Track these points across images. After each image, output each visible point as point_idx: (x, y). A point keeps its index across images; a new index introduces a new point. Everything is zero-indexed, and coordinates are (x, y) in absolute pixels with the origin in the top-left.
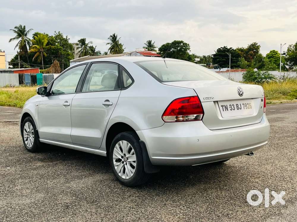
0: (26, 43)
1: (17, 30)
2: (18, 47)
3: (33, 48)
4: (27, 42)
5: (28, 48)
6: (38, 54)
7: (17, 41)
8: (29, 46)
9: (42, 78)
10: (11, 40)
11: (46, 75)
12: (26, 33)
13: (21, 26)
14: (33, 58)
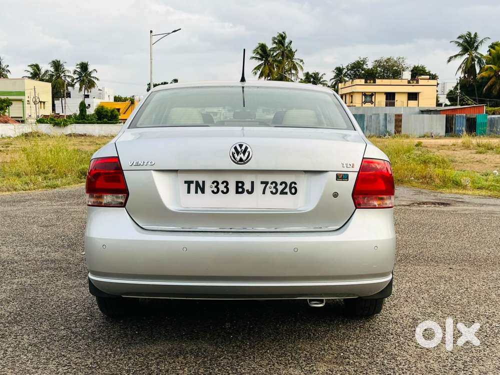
0: (476, 62)
1: (461, 41)
2: (461, 70)
3: (487, 70)
4: (477, 60)
5: (478, 71)
6: (493, 79)
7: (460, 61)
8: (480, 66)
9: (486, 123)
10: (451, 58)
11: (494, 118)
12: (477, 46)
13: (469, 34)
14: (484, 88)
